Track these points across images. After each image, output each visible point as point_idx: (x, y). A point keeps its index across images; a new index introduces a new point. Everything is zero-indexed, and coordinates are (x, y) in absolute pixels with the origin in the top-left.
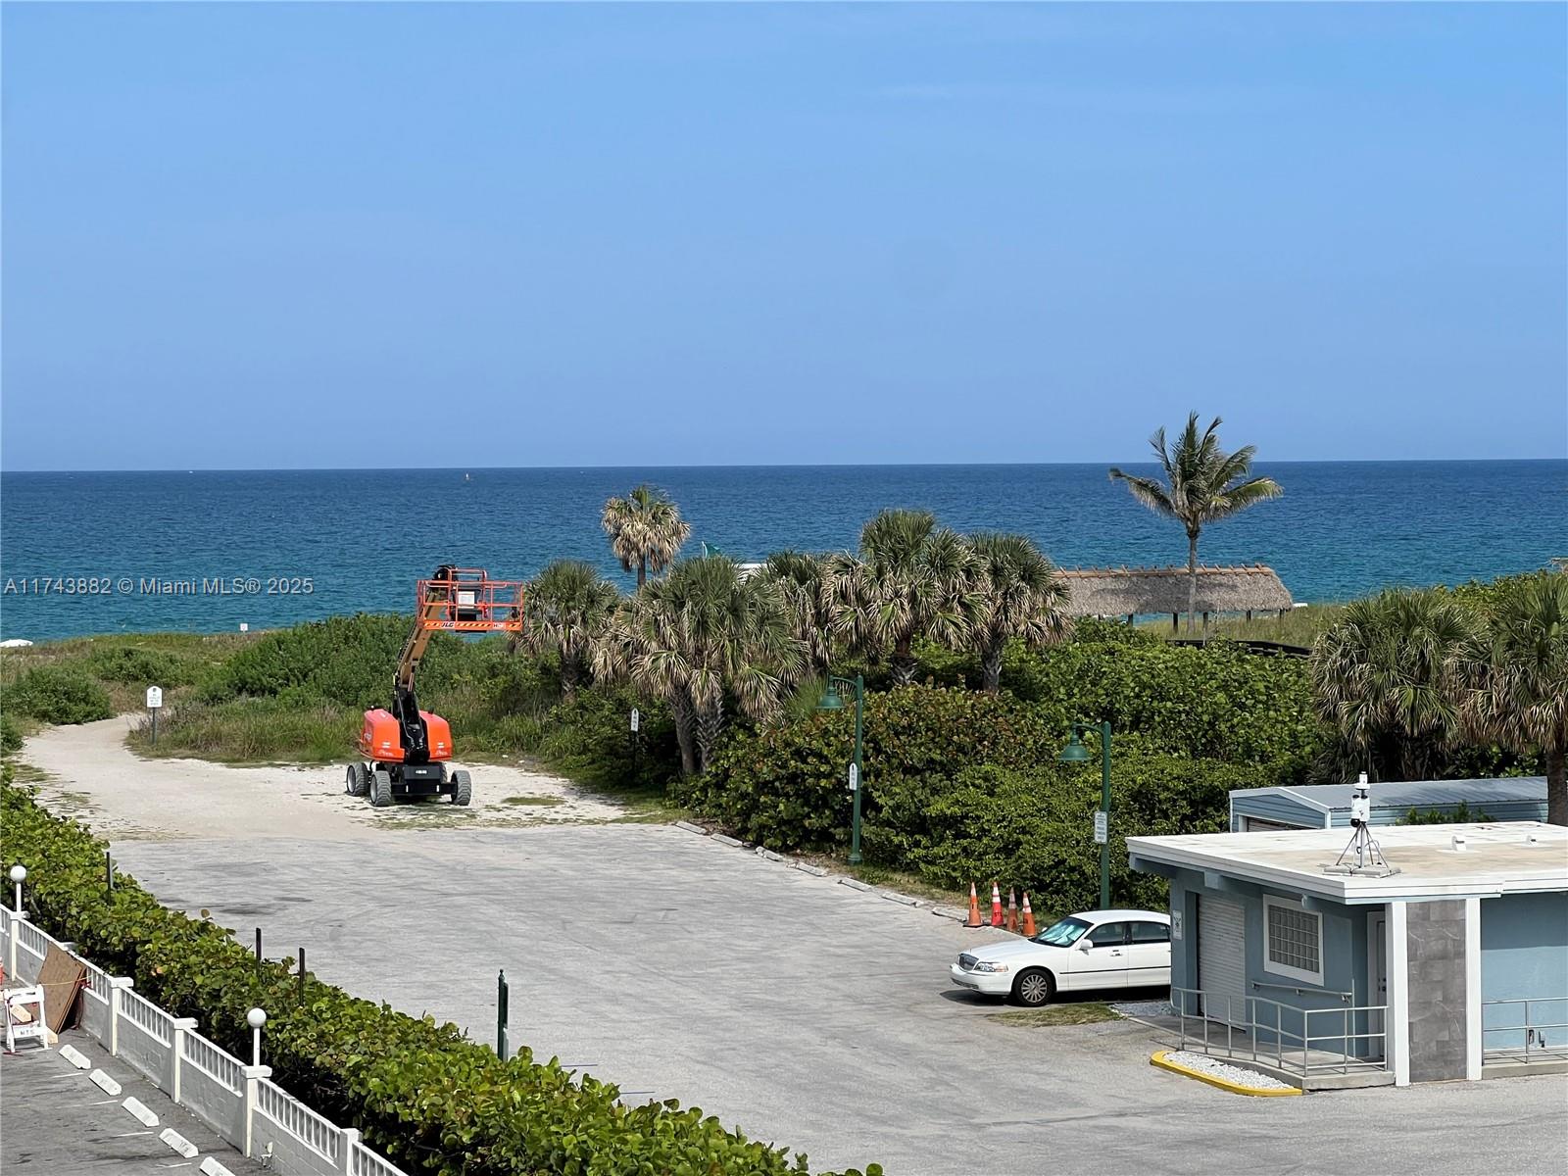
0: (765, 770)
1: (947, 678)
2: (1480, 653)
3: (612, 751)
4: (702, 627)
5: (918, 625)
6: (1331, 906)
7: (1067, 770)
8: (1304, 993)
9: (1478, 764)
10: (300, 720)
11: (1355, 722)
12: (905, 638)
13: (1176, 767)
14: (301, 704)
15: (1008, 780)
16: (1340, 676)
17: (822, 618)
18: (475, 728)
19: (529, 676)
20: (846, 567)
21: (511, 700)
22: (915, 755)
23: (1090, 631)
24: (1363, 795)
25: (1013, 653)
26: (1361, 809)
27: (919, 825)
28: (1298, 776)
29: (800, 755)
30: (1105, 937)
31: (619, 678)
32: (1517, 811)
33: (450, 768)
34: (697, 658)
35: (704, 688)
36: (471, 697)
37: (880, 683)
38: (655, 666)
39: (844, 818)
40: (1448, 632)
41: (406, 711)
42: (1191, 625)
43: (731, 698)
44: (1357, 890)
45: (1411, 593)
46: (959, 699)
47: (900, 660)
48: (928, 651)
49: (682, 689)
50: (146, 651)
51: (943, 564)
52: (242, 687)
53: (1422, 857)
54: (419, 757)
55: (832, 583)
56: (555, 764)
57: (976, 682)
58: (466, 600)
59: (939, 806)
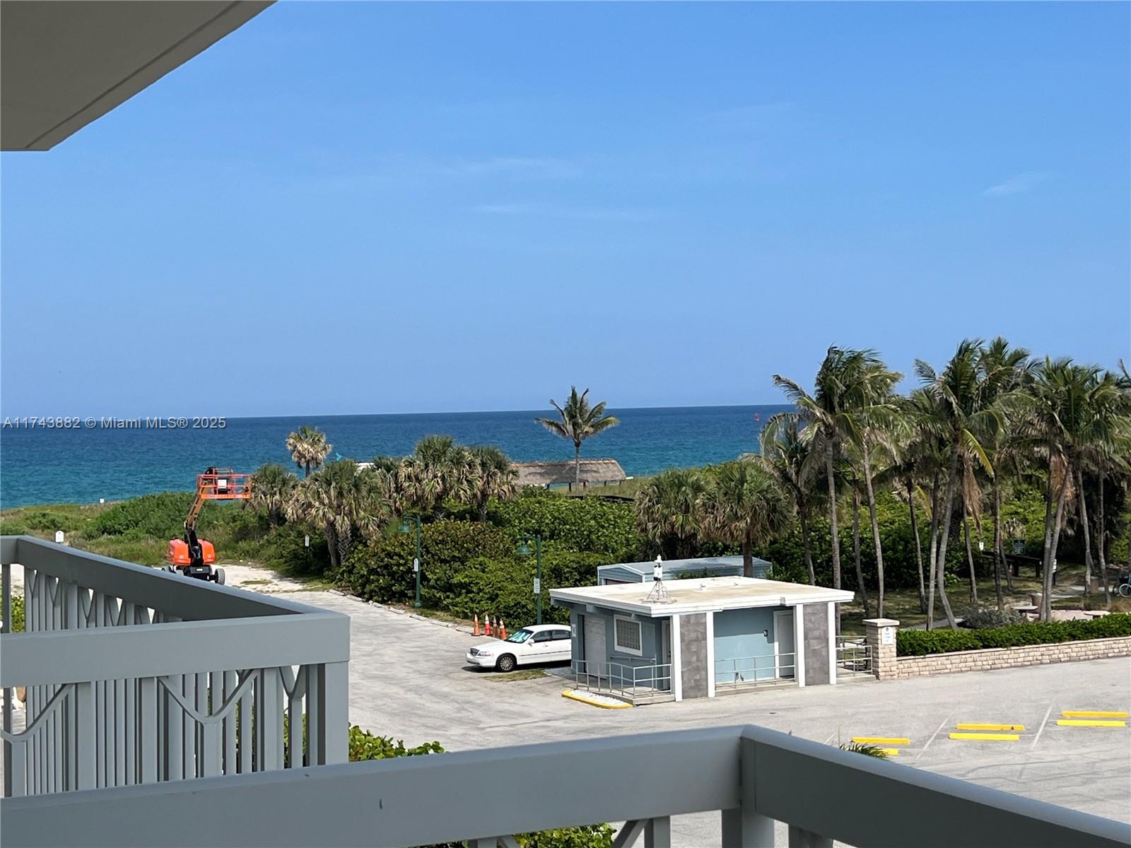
0: (373, 563)
1: (461, 516)
2: (712, 497)
3: (295, 555)
4: (340, 494)
5: (445, 491)
6: (645, 618)
7: (519, 559)
8: (634, 660)
9: (713, 551)
10: (135, 546)
11: (655, 533)
12: (439, 498)
13: (571, 556)
14: (136, 538)
15: (492, 565)
16: (648, 511)
17: (399, 489)
18: (226, 547)
19: (253, 521)
20: (411, 464)
21: (244, 533)
22: (446, 554)
23: (529, 492)
24: (659, 566)
25: (492, 504)
26: (658, 572)
27: (449, 588)
28: (630, 559)
29: (389, 555)
30: (540, 638)
31: (301, 520)
32: (730, 571)
33: (214, 567)
34: (338, 509)
35: (343, 524)
36: (224, 532)
37: (427, 519)
38: (320, 513)
39: (412, 585)
40: (697, 489)
41: (191, 539)
42: (578, 488)
43: (355, 529)
44: (657, 611)
45: (681, 471)
46: (467, 526)
47: (437, 508)
48: (451, 503)
49: (332, 525)
50: (53, 514)
51: (458, 461)
52: (105, 530)
53: (686, 594)
54: (198, 562)
55: (404, 471)
56: (267, 565)
57: (475, 517)
58: (222, 484)
59: (459, 578)
